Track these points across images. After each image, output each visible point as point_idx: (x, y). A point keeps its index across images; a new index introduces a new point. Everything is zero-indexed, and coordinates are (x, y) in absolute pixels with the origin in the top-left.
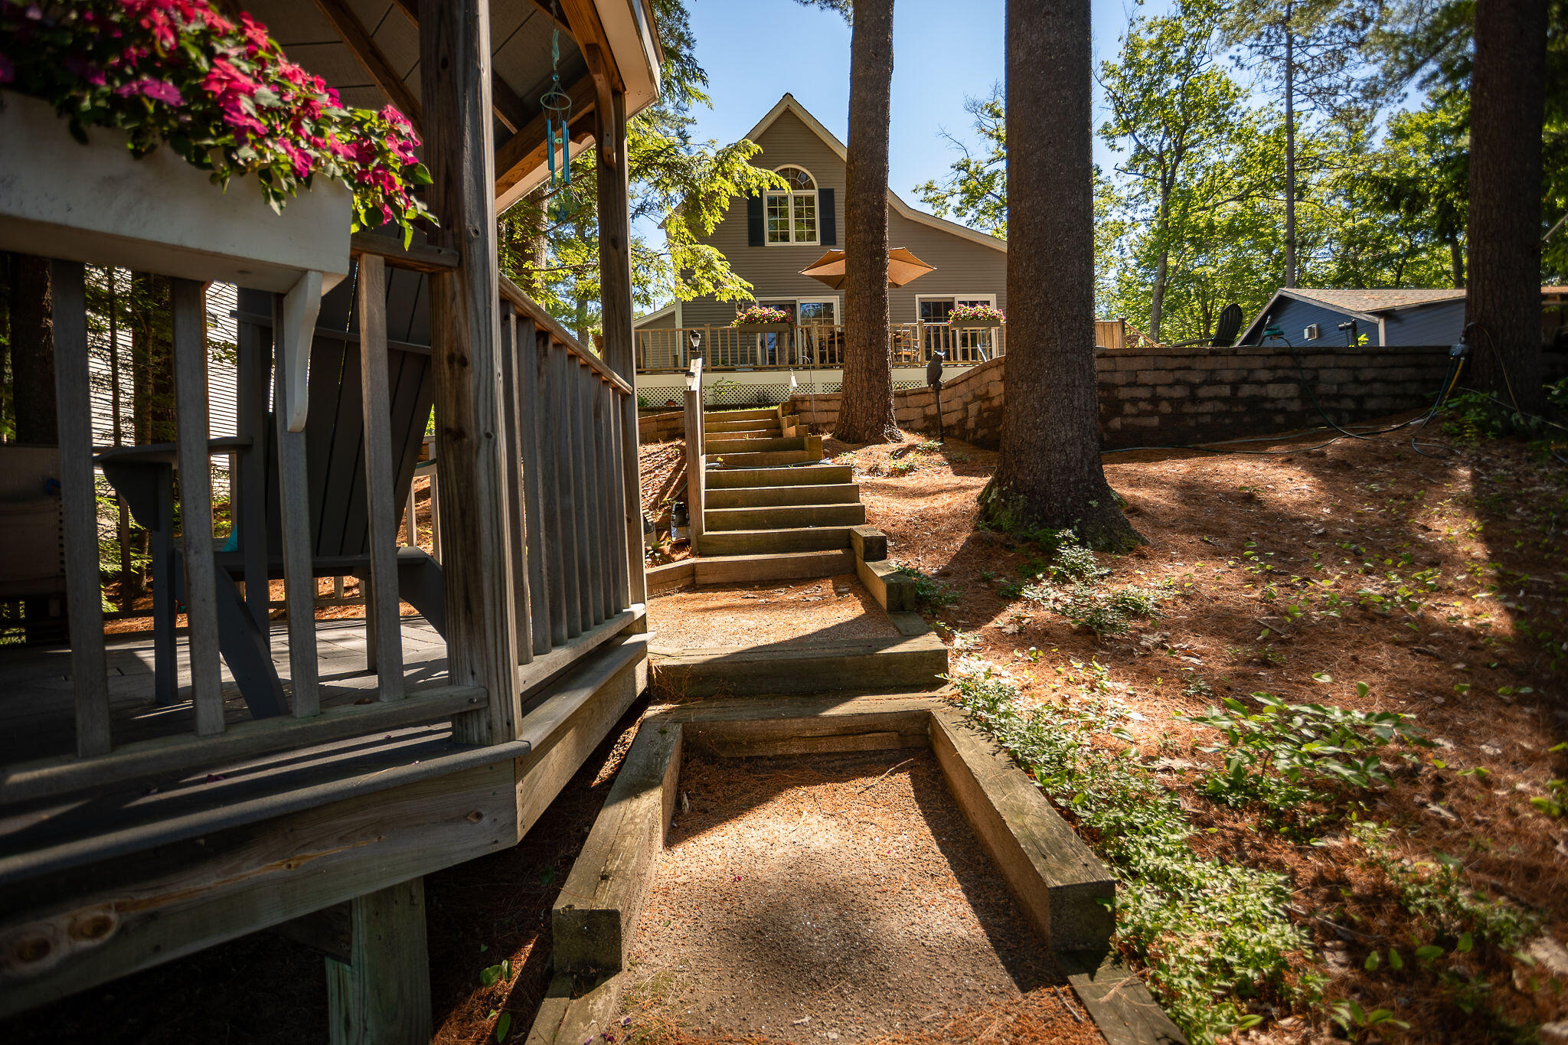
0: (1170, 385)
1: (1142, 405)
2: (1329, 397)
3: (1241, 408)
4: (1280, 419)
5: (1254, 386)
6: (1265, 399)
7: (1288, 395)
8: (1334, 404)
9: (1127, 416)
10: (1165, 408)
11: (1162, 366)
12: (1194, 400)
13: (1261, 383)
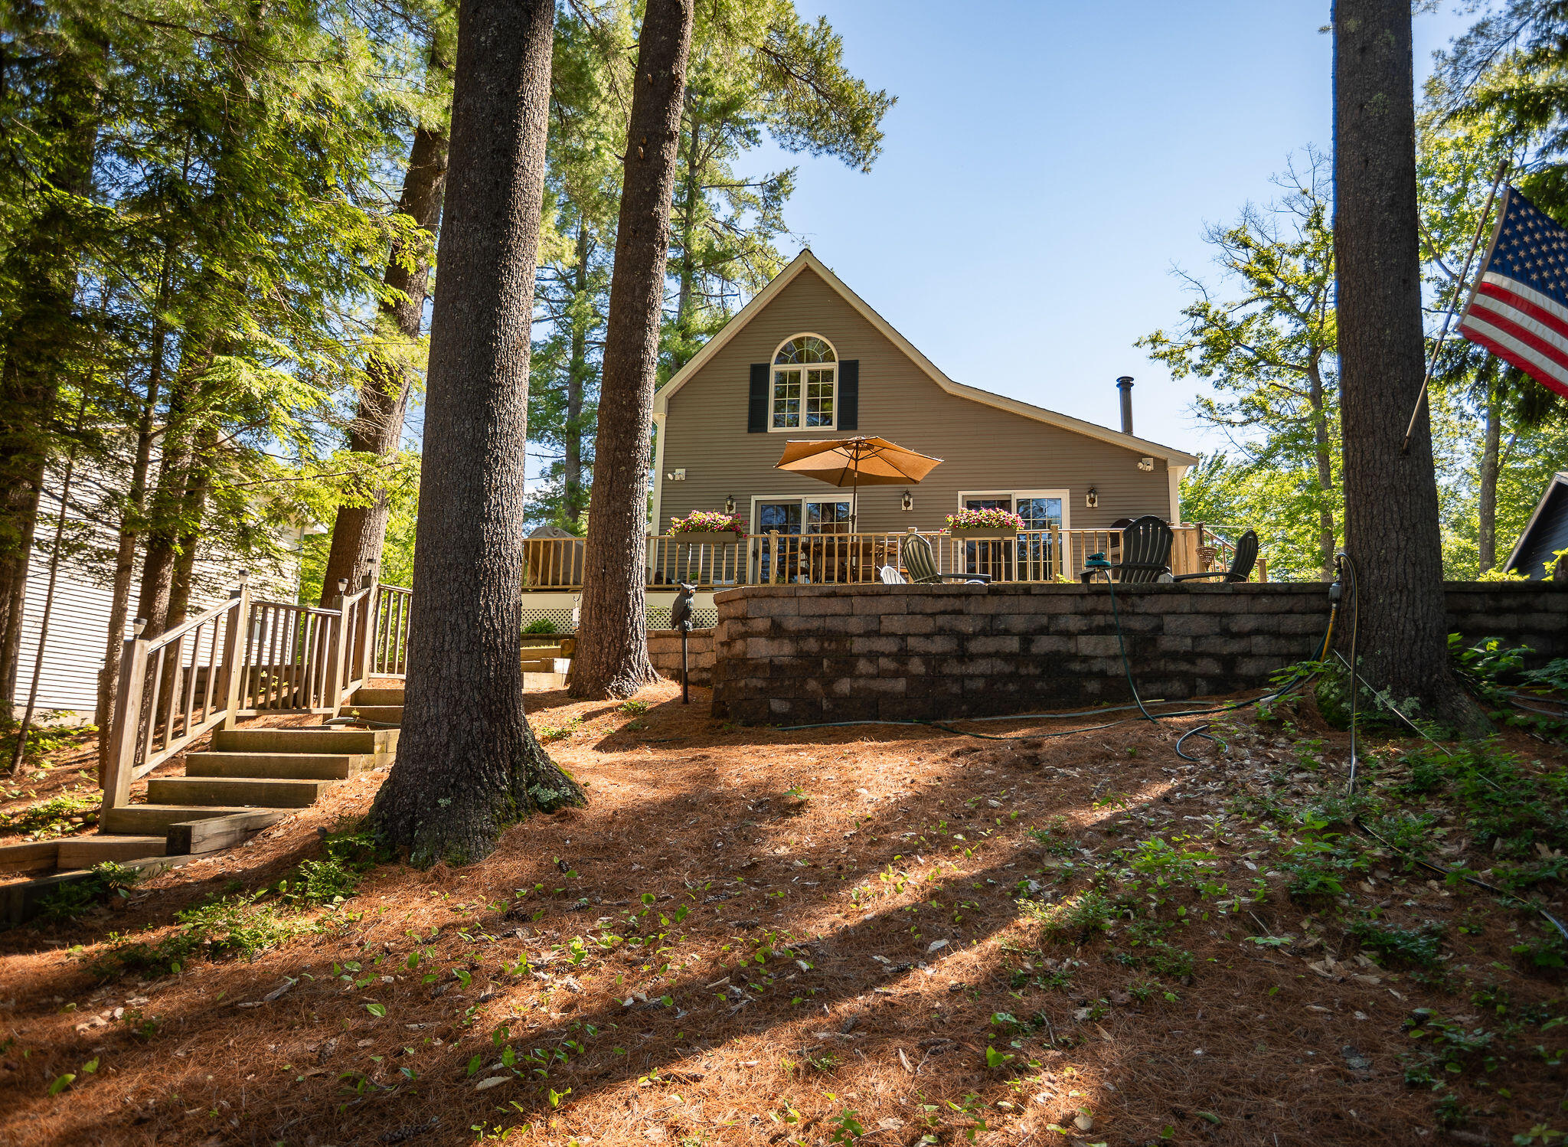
0: (927, 636)
1: (884, 663)
2: (1174, 656)
3: (1032, 670)
4: (1093, 686)
5: (1055, 638)
6: (1074, 657)
7: (1111, 652)
8: (1184, 667)
9: (861, 676)
10: (916, 666)
11: (918, 610)
12: (963, 656)
13: (1068, 634)
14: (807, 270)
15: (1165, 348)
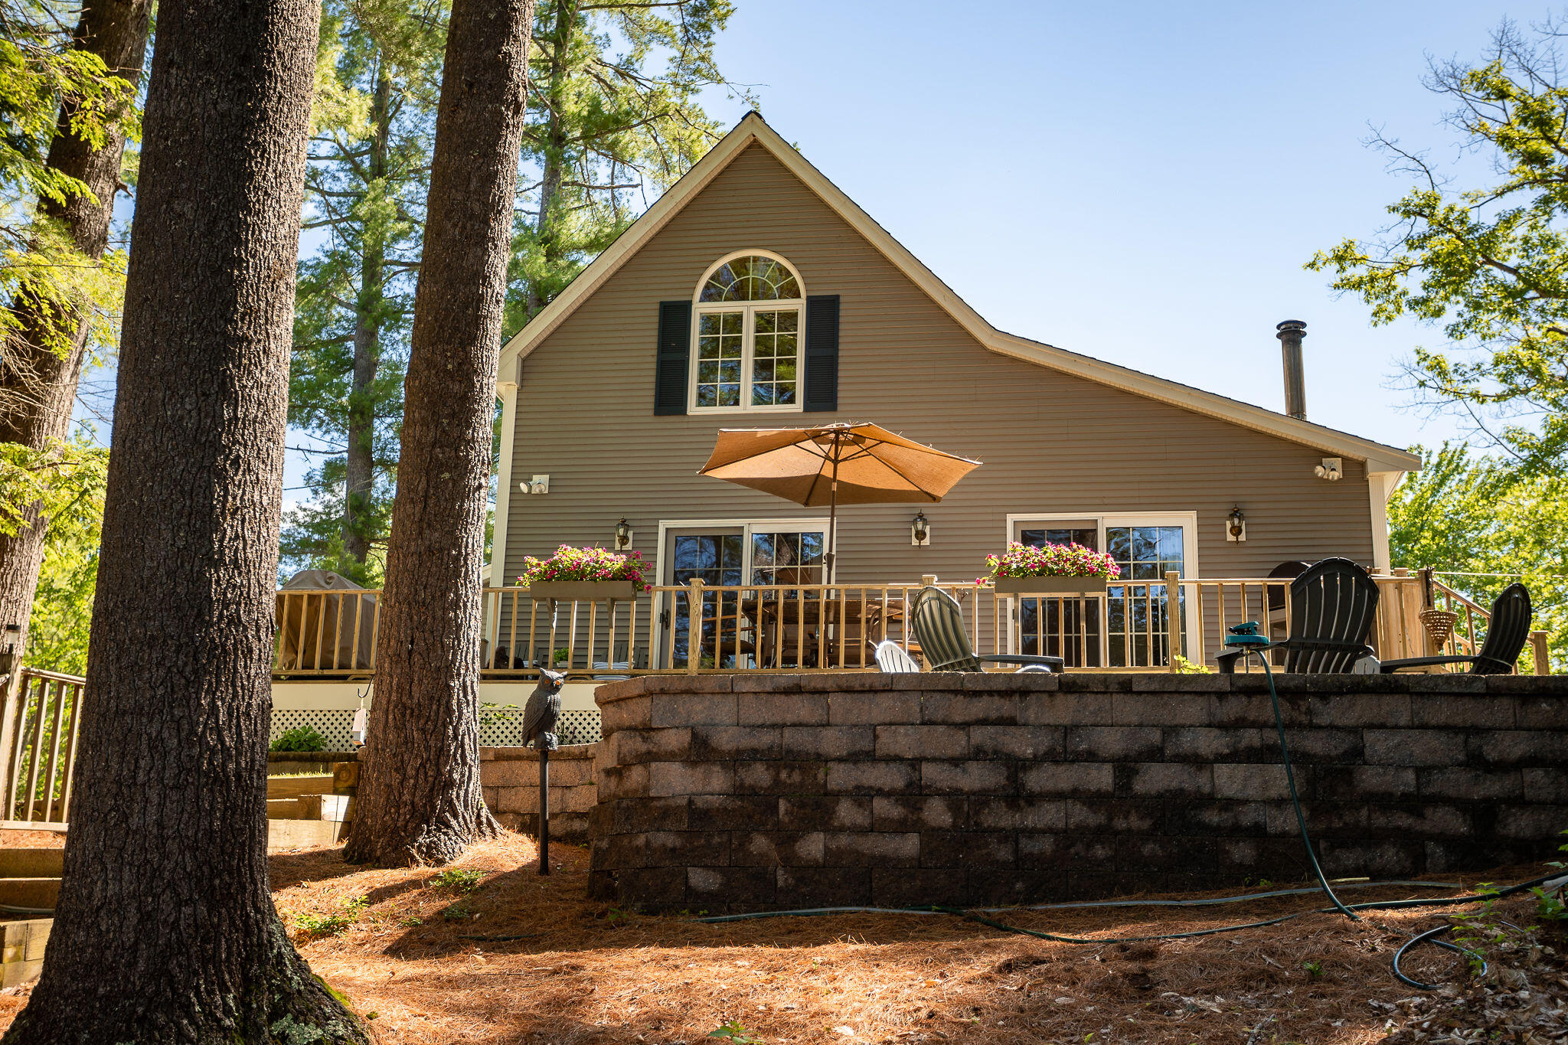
0: (955, 762)
1: (881, 806)
2: (1383, 801)
3: (1135, 822)
4: (1242, 852)
5: (1175, 768)
6: (1209, 800)
7: (1273, 793)
8: (1404, 821)
9: (842, 829)
10: (937, 814)
11: (939, 716)
12: (1017, 797)
13: (1198, 761)
14: (755, 147)
15: (1360, 271)
